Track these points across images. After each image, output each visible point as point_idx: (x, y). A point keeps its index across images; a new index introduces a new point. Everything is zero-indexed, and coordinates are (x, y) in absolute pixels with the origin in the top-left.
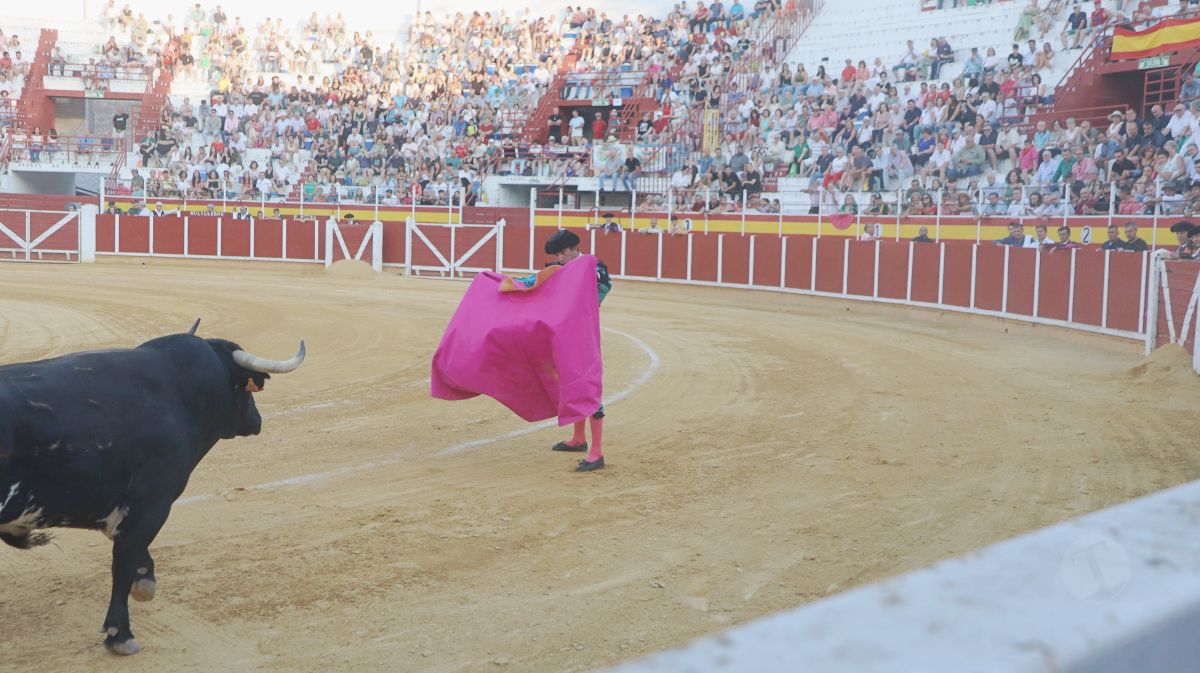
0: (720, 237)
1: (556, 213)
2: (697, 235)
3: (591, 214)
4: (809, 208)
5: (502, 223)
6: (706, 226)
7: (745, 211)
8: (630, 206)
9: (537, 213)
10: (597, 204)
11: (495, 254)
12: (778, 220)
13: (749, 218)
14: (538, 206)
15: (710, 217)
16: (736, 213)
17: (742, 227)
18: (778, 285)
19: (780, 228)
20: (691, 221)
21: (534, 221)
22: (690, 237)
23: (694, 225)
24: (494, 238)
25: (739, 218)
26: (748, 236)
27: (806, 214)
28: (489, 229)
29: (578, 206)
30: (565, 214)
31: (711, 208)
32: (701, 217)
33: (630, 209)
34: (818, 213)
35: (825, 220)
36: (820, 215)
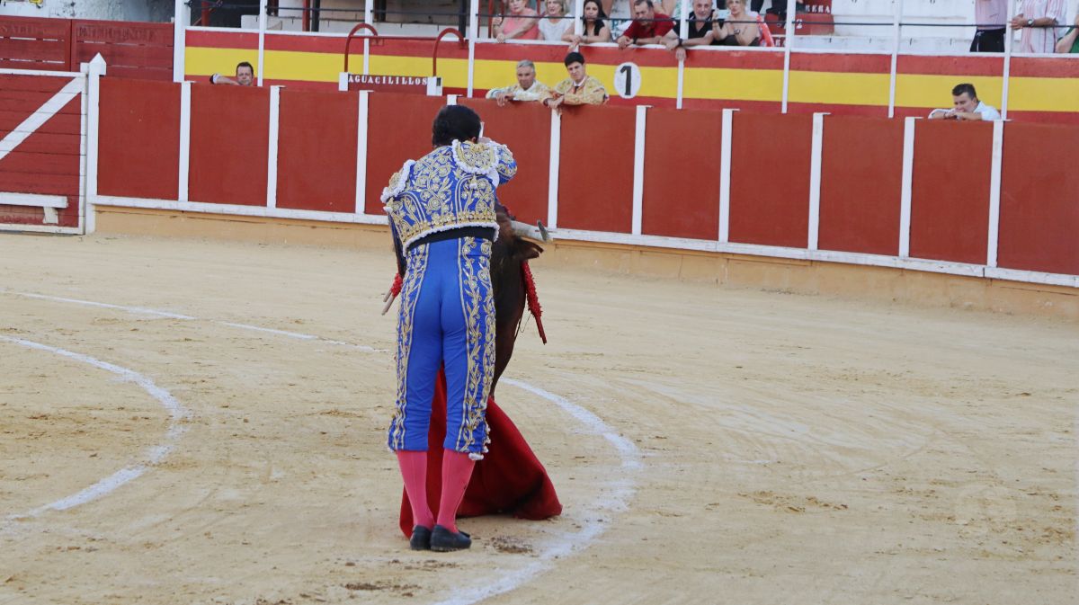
0: (727, 115)
1: (250, 41)
2: (660, 106)
3: (349, 46)
4: (971, 34)
5: (97, 65)
6: (681, 84)
7: (793, 42)
8: (464, 24)
9: (191, 39)
10: (369, 18)
11: (74, 154)
12: (887, 70)
13: (802, 62)
14: (195, 20)
15: (692, 59)
16: (763, 48)
17: (784, 88)
18: (894, 251)
19: (889, 91)
20: (635, 69)
21: (188, 62)
22: (641, 111)
23: (646, 81)
24: (73, 108)
25: (775, 62)
26: (802, 112)
27: (964, 50)
28: (58, 84)
29: (312, 21)
30: (274, 43)
31: (693, 33)
32: (667, 60)
33: (462, 33)
34: (1002, 50)
35: (1023, 68)
36: (1006, 55)
